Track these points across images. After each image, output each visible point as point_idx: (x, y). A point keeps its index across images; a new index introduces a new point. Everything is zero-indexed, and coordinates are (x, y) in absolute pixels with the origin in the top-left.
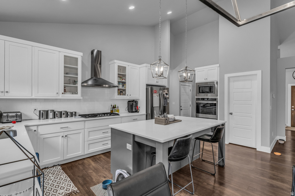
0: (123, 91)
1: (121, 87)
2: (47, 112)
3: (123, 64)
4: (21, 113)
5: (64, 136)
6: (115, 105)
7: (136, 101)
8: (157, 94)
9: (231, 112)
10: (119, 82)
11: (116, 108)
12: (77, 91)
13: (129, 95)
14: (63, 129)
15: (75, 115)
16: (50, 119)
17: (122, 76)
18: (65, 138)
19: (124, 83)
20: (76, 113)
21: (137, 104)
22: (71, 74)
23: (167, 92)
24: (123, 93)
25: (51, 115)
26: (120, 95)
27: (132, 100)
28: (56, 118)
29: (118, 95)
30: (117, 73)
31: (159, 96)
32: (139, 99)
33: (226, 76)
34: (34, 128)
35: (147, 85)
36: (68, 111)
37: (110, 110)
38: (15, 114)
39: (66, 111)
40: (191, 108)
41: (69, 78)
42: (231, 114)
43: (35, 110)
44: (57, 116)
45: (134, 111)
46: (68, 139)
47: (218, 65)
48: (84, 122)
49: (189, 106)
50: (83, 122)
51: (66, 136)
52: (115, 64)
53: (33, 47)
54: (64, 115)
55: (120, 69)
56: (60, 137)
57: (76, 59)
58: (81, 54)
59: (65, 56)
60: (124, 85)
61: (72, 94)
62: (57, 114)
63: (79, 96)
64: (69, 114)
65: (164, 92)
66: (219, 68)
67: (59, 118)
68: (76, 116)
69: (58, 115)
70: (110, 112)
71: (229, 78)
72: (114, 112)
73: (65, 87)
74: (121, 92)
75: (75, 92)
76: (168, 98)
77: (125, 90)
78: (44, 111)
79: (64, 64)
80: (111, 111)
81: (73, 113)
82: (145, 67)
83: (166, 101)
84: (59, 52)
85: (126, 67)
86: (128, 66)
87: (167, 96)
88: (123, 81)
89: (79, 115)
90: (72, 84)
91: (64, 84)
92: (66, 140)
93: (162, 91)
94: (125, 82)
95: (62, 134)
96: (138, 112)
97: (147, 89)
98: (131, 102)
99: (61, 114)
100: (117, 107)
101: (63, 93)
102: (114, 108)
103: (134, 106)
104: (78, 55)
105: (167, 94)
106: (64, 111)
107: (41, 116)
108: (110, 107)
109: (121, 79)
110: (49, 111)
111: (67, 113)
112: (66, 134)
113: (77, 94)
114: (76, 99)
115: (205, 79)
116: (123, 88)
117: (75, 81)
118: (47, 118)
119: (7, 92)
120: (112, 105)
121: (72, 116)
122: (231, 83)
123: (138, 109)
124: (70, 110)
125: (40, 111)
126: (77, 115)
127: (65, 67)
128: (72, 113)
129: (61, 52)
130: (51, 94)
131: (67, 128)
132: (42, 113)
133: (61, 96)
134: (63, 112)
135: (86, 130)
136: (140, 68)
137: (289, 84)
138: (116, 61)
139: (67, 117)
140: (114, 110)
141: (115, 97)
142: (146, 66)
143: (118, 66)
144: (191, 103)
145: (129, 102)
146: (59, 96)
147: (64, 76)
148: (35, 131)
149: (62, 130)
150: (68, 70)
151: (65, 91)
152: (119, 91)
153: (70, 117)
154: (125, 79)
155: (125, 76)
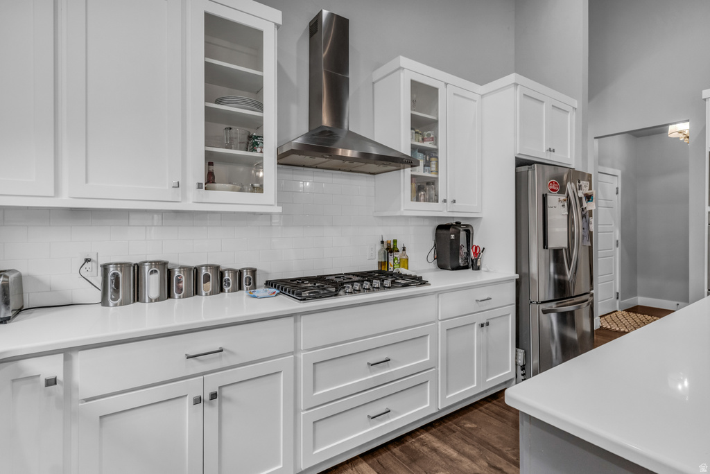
1: (420, 167)
2: (137, 270)
3: (429, 75)
5: (207, 397)
6: (395, 241)
7: (467, 225)
8: (563, 198)
10: (414, 148)
11: (398, 251)
13: (449, 201)
14: (201, 361)
15: (253, 283)
16: (151, 301)
18: (211, 405)
19: (430, 155)
20: (254, 272)
21: (471, 236)
22: (236, 102)
23: (587, 190)
25: (152, 284)
26: (420, 200)
27: (453, 222)
28: (176, 295)
29: (412, 200)
30: (409, 112)
31: (566, 204)
34: (52, 367)
35: (520, 163)
36: (224, 265)
39: (216, 263)
40: (618, 251)
43: (87, 260)
44: (180, 290)
45: (461, 263)
46: (225, 406)
48: (295, 321)
49: (614, 244)
50: (292, 319)
51: (214, 396)
52: (402, 74)
54: (210, 284)
56: (188, 402)
57: (257, 37)
58: (276, 15)
59: (208, 16)
60: (431, 161)
61: (241, 190)
62: (179, 281)
63: (266, 201)
64: (227, 276)
65: (580, 187)
67: (186, 296)
68: (255, 287)
69: (183, 285)
70: (376, 268)
72: (391, 268)
73: (211, 164)
74: (422, 188)
75: (252, 183)
76: (591, 213)
77: (432, 182)
78: (125, 266)
80: (380, 264)
81: (245, 275)
82: (512, 89)
83: (585, 225)
85: (437, 89)
86: (446, 84)
87: (591, 206)
88: (427, 144)
89: (269, 284)
90: (240, 149)
91: (207, 144)
92: (211, 411)
94: (437, 150)
95: (196, 387)
96: (479, 268)
97: (518, 177)
98: (452, 230)
99: (195, 280)
100: (399, 247)
101: (200, 186)
102: (391, 252)
104: (263, 17)
105: (588, 198)
106: (207, 266)
107: (110, 291)
108: (379, 247)
109: (420, 138)
110: (147, 268)
111: (222, 274)
112: (212, 384)
113: (260, 190)
114: (261, 214)
116: (427, 174)
117: (250, 137)
118: (137, 297)
120: (382, 242)
121: (240, 288)
123: (477, 257)
124: (230, 260)
125: (105, 268)
126: (260, 281)
128: (241, 273)
130: (149, 190)
131: (221, 356)
132: (116, 277)
133: (194, 200)
134: (204, 271)
135: (301, 356)
136: (482, 96)
138: (404, 61)
139: (222, 290)
140: (391, 262)
141: (402, 209)
142: (516, 85)
143: (412, 82)
144: (617, 235)
145: (441, 232)
146: (184, 198)
147: (207, 109)
148: (51, 382)
149: (197, 366)
151: (210, 178)
152: (415, 185)
153: (234, 291)
154: (435, 140)
155: (433, 124)
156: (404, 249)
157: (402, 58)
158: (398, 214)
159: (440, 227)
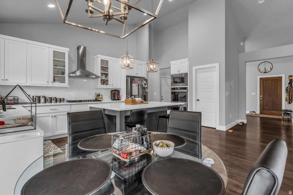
0: (106, 81)
1: (104, 78)
2: (39, 97)
3: (105, 58)
4: (18, 97)
5: (54, 116)
6: (99, 94)
7: (118, 90)
8: (136, 84)
9: (198, 99)
10: (102, 74)
12: (65, 81)
13: (111, 85)
14: (53, 110)
16: (42, 103)
17: (105, 69)
18: (54, 118)
19: (106, 75)
20: (64, 99)
21: (119, 93)
22: (60, 66)
23: (145, 83)
24: (105, 83)
25: (42, 100)
26: (103, 84)
28: (47, 102)
29: (101, 84)
30: (100, 66)
31: (137, 86)
32: (121, 89)
33: (194, 68)
35: (127, 76)
37: (95, 98)
38: (13, 97)
39: (56, 97)
41: (57, 70)
42: (198, 100)
43: (29, 95)
44: (48, 101)
45: (116, 98)
46: (57, 119)
47: (188, 59)
48: (71, 106)
51: (55, 116)
52: (99, 58)
53: (27, 44)
54: (54, 101)
55: (104, 63)
56: (50, 117)
57: (64, 54)
58: (68, 49)
59: (54, 51)
60: (107, 76)
61: (61, 83)
62: (48, 100)
63: (66, 84)
64: (58, 99)
65: (143, 82)
66: (188, 61)
67: (49, 103)
68: (64, 101)
69: (49, 101)
70: (95, 99)
71: (196, 70)
72: (98, 99)
73: (54, 77)
74: (104, 82)
75: (63, 81)
76: (147, 88)
77: (107, 81)
78: (37, 96)
79: (54, 58)
81: (62, 99)
83: (144, 90)
84: (49, 48)
85: (108, 61)
86: (111, 59)
87: (146, 86)
88: (106, 72)
89: (67, 101)
90: (61, 75)
91: (54, 74)
92: (55, 119)
93: (140, 82)
94: (108, 74)
95: (52, 115)
96: (120, 100)
97: (127, 80)
98: (113, 91)
99: (51, 100)
100: (101, 95)
101: (52, 82)
102: (99, 96)
103: (116, 95)
104: (65, 50)
105: (145, 84)
108: (95, 95)
109: (104, 71)
110: (41, 97)
111: (57, 99)
112: (55, 114)
113: (65, 83)
114: (66, 87)
115: (178, 71)
116: (106, 79)
117: (63, 72)
118: (39, 102)
119: (7, 80)
121: (61, 102)
122: (198, 74)
123: (120, 97)
124: (59, 96)
125: (33, 97)
127: (54, 60)
128: (61, 99)
129: (50, 48)
130: (42, 83)
131: (56, 110)
132: (35, 98)
133: (51, 84)
134: (53, 98)
137: (258, 76)
138: (99, 55)
139: (57, 102)
140: (98, 98)
141: (99, 86)
143: (101, 60)
145: (112, 92)
146: (49, 84)
147: (54, 68)
148: (30, 111)
150: (57, 63)
151: (54, 80)
152: (102, 81)
153: (59, 102)
154: (107, 71)
155: (107, 68)
156: (102, 95)
157: (98, 55)
158: (98, 87)
159: (112, 91)
